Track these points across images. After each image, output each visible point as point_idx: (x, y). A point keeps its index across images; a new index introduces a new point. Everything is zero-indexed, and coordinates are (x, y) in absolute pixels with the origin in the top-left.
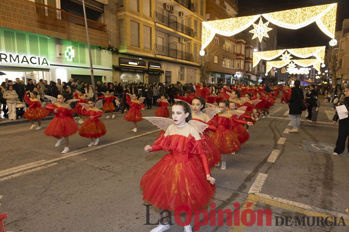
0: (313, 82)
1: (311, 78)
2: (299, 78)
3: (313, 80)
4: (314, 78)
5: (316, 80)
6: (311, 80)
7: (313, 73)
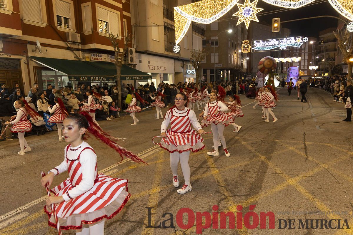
0: (305, 74)
1: (303, 69)
2: (286, 69)
3: (306, 72)
4: (306, 70)
5: (309, 71)
6: (302, 72)
7: (305, 63)
